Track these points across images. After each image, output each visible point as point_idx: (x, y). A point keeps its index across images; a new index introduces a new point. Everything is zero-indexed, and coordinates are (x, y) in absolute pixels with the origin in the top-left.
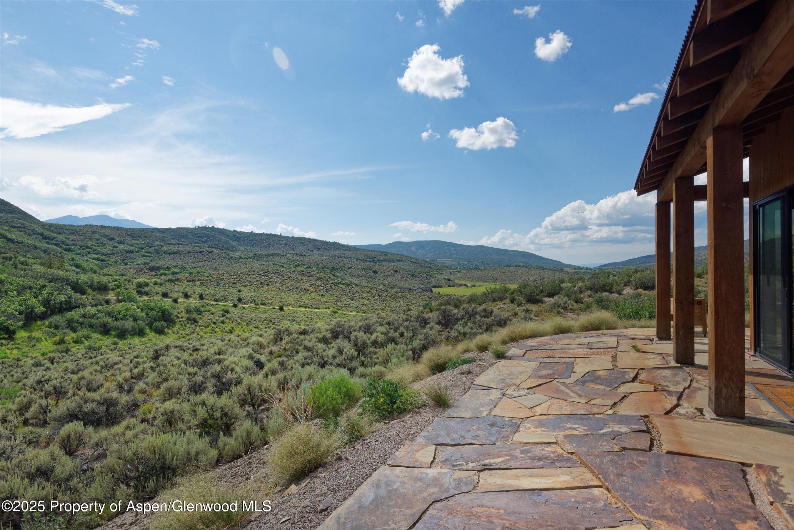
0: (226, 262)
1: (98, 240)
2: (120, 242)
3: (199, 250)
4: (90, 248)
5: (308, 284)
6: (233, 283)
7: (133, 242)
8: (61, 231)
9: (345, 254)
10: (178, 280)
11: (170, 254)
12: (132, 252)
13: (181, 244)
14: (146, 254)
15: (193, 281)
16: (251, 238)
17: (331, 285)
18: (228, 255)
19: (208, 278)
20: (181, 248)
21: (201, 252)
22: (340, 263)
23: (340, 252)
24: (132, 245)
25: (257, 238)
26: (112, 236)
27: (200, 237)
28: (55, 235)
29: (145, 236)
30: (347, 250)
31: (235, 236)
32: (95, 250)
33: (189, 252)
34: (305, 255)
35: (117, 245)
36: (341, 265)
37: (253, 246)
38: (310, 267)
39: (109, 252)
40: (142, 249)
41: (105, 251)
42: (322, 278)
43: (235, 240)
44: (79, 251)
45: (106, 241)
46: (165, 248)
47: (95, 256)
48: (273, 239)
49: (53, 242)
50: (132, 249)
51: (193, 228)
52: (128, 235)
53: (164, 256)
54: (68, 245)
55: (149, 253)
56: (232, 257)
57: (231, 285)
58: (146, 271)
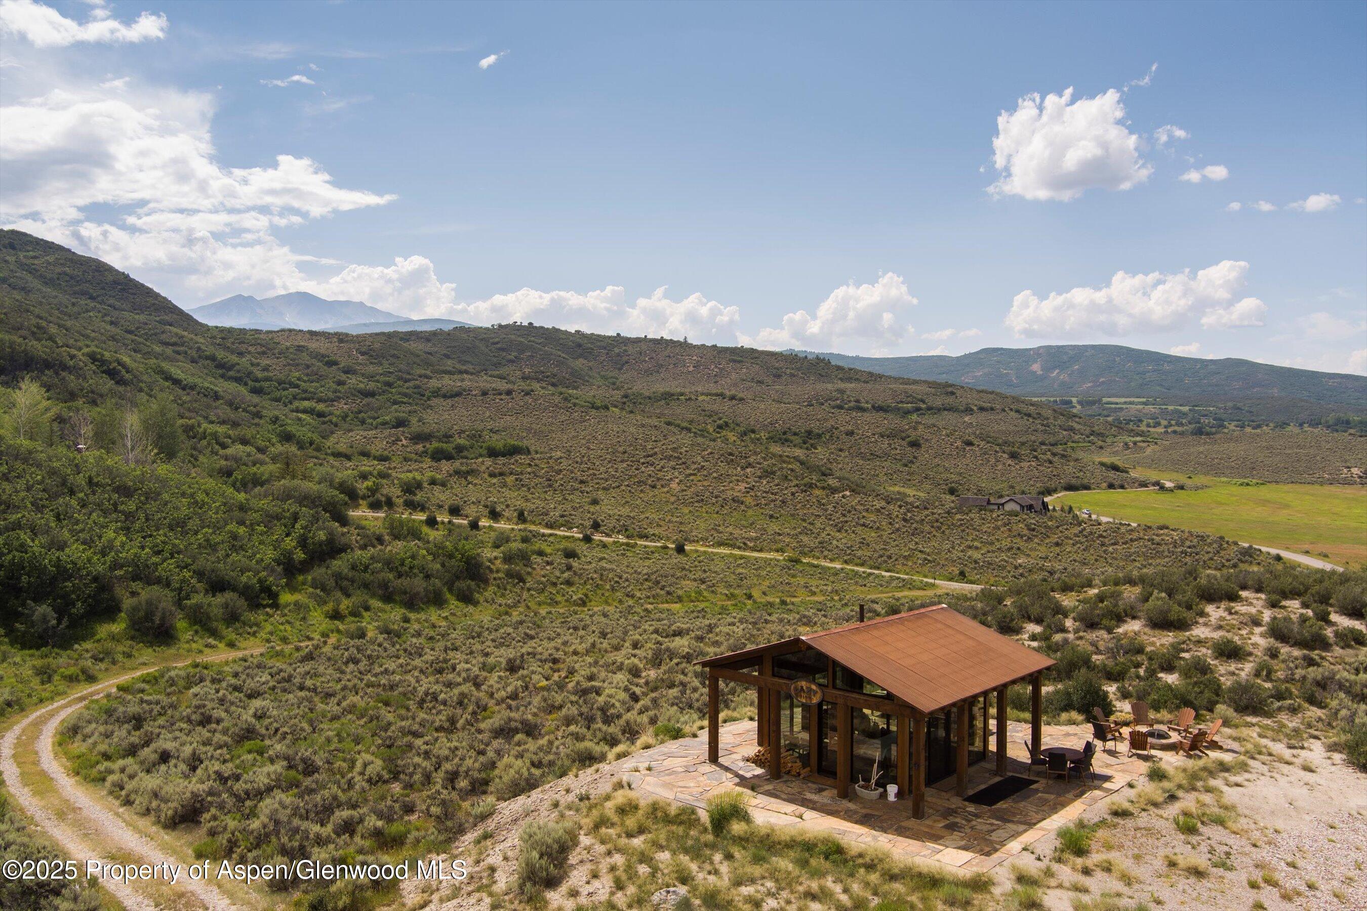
1: (308, 367)
2: (348, 371)
3: (503, 386)
4: (297, 386)
6: (584, 482)
7: (371, 369)
9: (842, 391)
11: (445, 396)
12: (372, 394)
13: (466, 372)
14: (397, 397)
15: (500, 474)
16: (617, 351)
18: (566, 399)
20: (468, 382)
21: (509, 393)
23: (829, 386)
24: (371, 377)
26: (333, 358)
27: (503, 350)
28: (234, 358)
29: (393, 356)
31: (580, 346)
32: (305, 391)
33: (485, 393)
34: (741, 399)
35: (343, 377)
37: (620, 369)
39: (331, 395)
40: (390, 385)
41: (323, 393)
43: (581, 358)
44: (278, 394)
45: (324, 370)
46: (434, 383)
47: (306, 404)
49: (231, 373)
50: (372, 386)
51: (487, 329)
52: (363, 354)
53: (435, 401)
54: (257, 380)
55: (406, 395)
56: (575, 405)
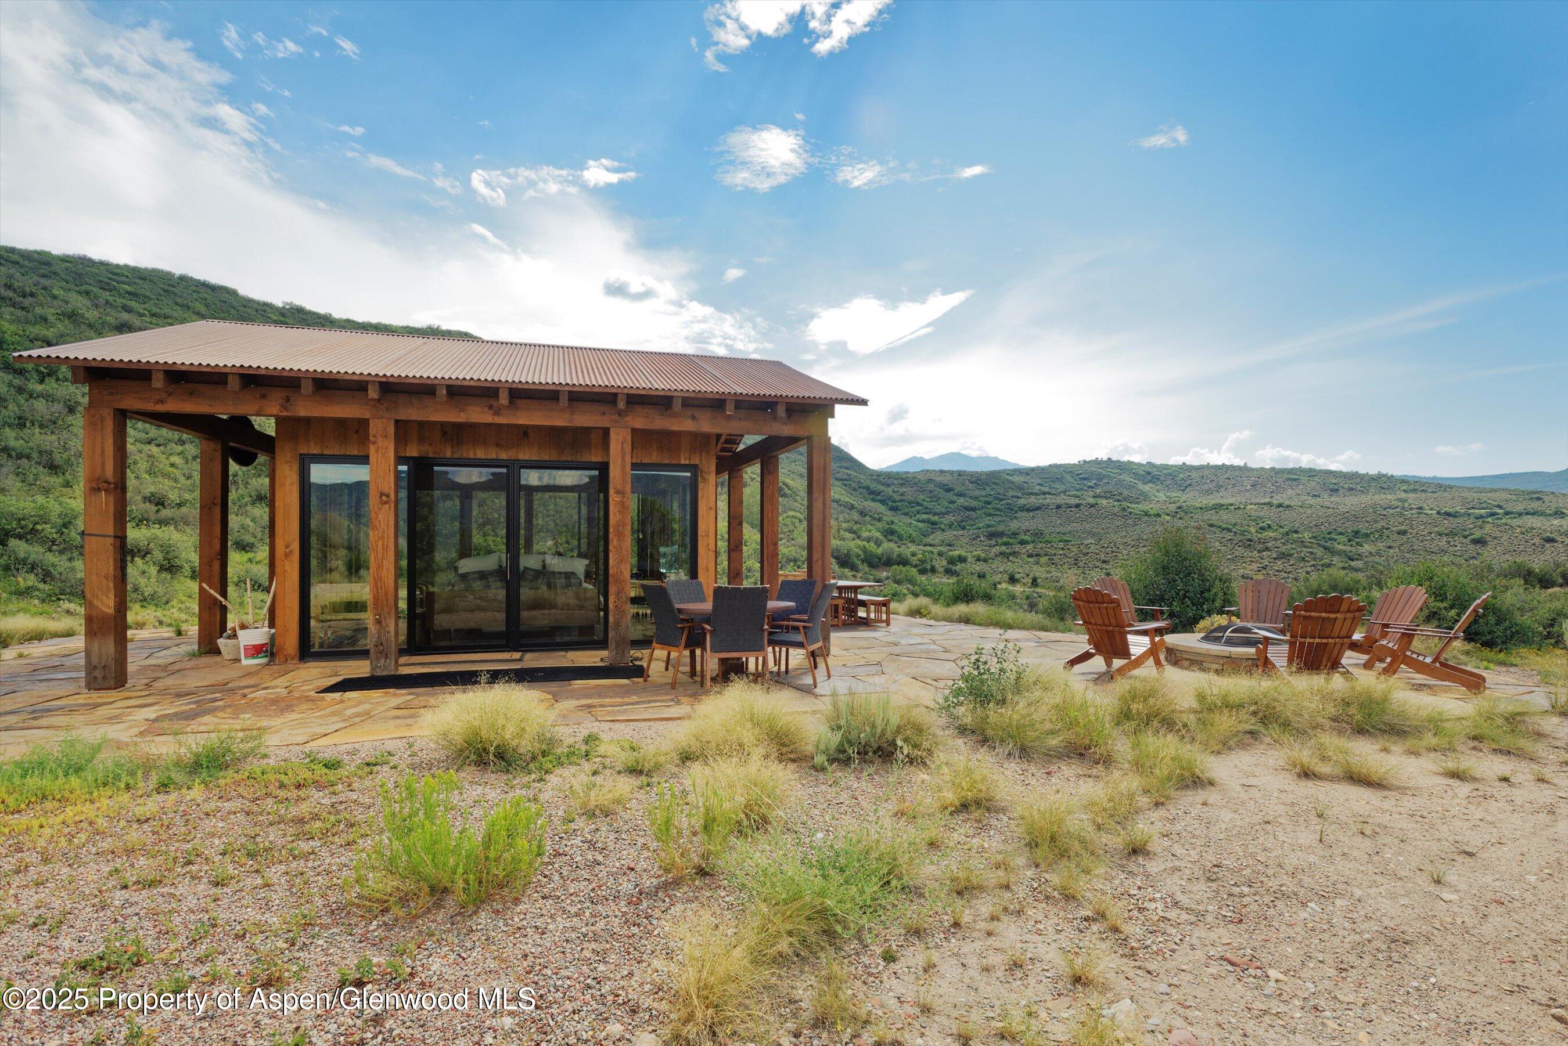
0: (1119, 523)
1: (931, 492)
2: (961, 495)
3: (1074, 501)
4: (921, 505)
5: (1255, 566)
6: (1104, 562)
7: (977, 493)
8: (890, 481)
9: (1404, 501)
10: (1014, 554)
11: (1028, 510)
12: (974, 509)
13: (1049, 493)
14: (992, 511)
15: (1037, 555)
16: (1181, 476)
17: (1309, 569)
18: (1124, 509)
19: (1061, 552)
20: (1049, 500)
21: (1077, 506)
22: (1376, 522)
23: (1389, 497)
24: (976, 498)
25: (1194, 475)
26: (951, 486)
27: (1085, 479)
28: (882, 488)
29: (994, 483)
30: (1415, 491)
31: (1149, 473)
32: (926, 508)
33: (1059, 507)
34: (1288, 507)
35: (955, 498)
36: (1379, 526)
37: (1183, 491)
38: (1296, 532)
39: (943, 510)
40: (989, 503)
41: (939, 509)
42: (1291, 555)
43: (1150, 481)
44: (906, 511)
45: (942, 493)
46: (1022, 502)
47: (925, 517)
48: (1226, 476)
49: (879, 498)
50: (974, 504)
51: (1075, 465)
52: (972, 483)
53: (1019, 514)
54: (895, 502)
55: (998, 509)
56: (1131, 513)
57: (1099, 564)
58: (982, 539)
